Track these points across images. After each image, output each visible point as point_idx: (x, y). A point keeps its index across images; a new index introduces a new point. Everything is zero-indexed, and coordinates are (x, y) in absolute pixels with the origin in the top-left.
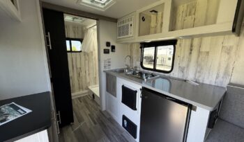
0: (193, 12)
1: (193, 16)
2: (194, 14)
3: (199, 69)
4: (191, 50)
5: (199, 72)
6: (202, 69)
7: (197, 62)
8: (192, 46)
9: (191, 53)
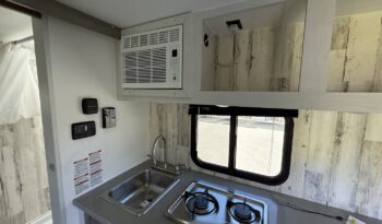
0: (341, 42)
1: (342, 52)
2: (345, 46)
3: (362, 184)
4: (339, 135)
5: (365, 191)
6: (371, 183)
7: (358, 166)
8: (340, 124)
9: (338, 142)
